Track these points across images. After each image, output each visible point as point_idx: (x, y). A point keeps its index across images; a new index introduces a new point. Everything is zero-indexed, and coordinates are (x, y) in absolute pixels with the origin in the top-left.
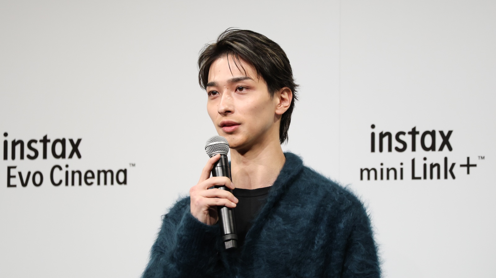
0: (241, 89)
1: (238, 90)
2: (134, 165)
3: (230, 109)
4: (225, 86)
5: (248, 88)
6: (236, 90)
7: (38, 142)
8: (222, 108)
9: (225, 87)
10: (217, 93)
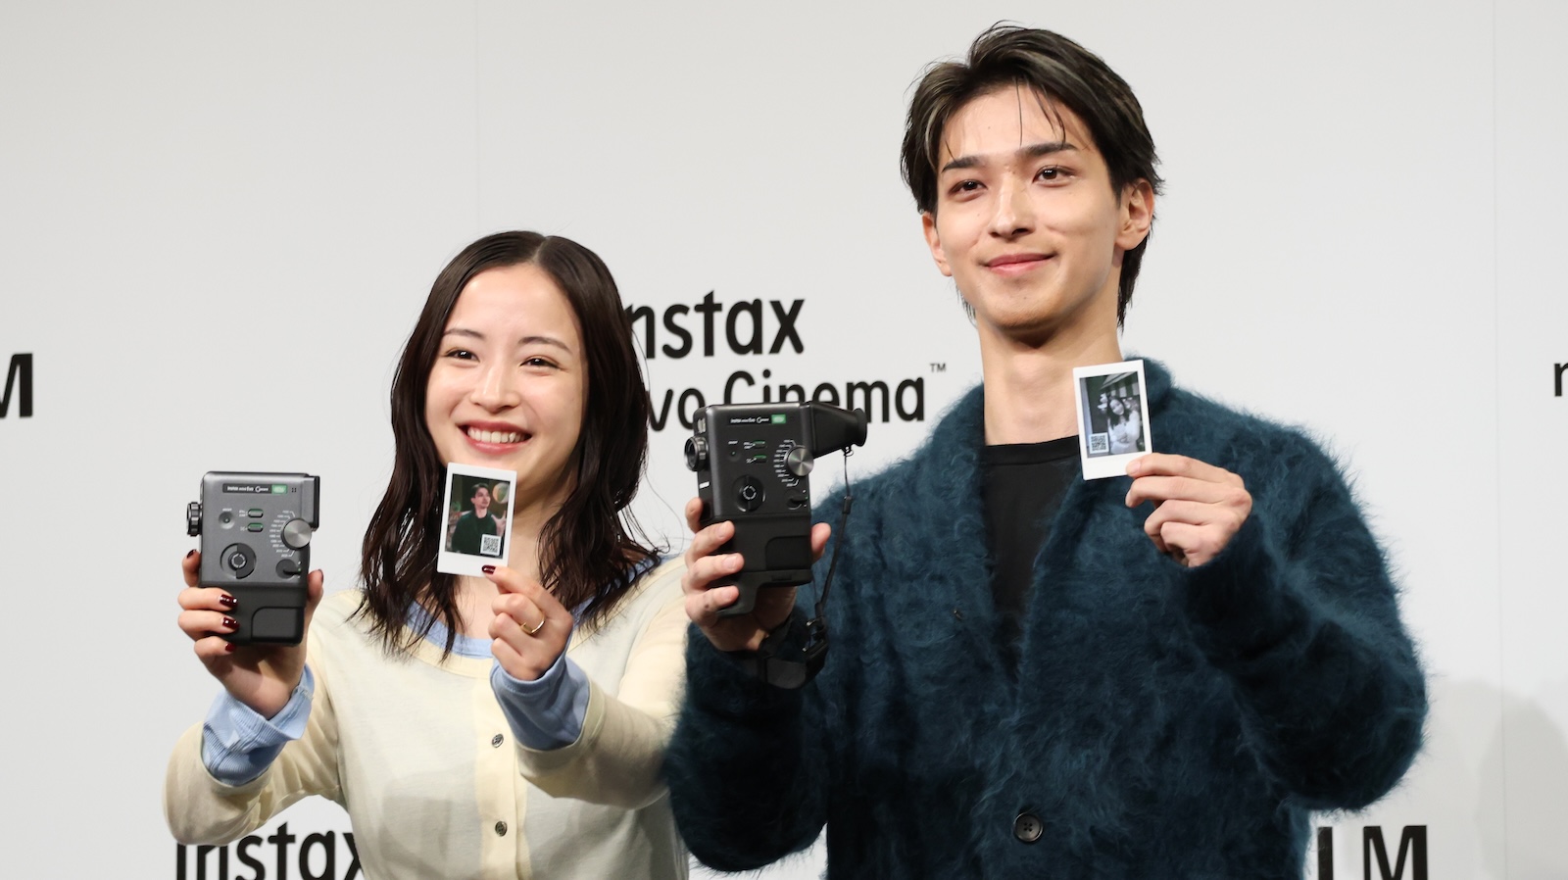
0: (1050, 174)
1: (1041, 177)
2: (942, 367)
3: (1025, 224)
4: (1006, 165)
5: (1068, 172)
6: (1036, 179)
7: (692, 312)
8: (1005, 222)
9: (1007, 168)
10: (979, 186)
